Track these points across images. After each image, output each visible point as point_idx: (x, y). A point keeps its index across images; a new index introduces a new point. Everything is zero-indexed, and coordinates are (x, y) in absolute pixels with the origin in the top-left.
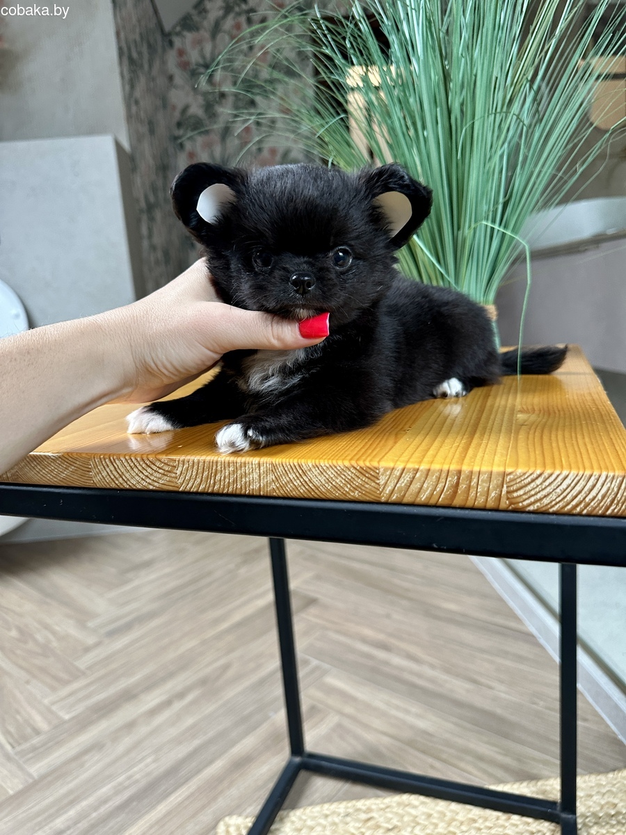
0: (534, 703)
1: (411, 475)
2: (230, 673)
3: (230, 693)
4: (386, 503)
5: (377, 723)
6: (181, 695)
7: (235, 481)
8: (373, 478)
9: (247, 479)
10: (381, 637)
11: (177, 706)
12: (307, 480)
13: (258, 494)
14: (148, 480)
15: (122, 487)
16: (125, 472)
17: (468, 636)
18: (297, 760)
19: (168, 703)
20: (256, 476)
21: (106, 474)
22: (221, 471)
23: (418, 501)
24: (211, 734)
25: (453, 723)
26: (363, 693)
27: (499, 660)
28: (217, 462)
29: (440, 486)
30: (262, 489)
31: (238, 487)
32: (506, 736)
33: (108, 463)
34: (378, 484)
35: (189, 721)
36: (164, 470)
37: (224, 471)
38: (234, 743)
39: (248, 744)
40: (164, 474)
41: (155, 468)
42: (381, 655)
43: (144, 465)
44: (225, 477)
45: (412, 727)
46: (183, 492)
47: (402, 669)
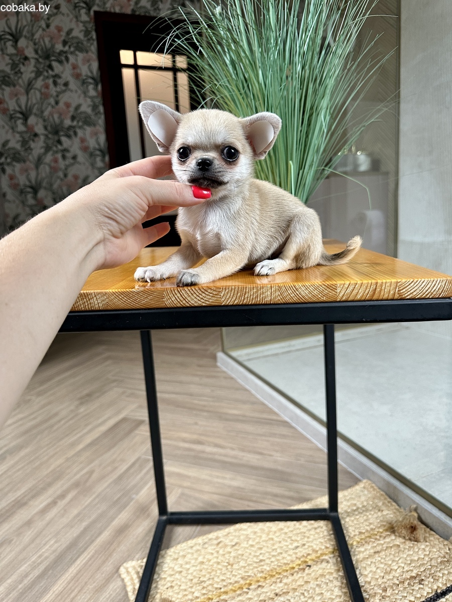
0: (299, 460)
1: (353, 286)
2: (95, 476)
3: (100, 488)
4: (340, 302)
5: (207, 488)
6: (62, 496)
7: (257, 297)
8: (334, 289)
9: (264, 295)
10: (195, 437)
11: (62, 504)
12: (298, 293)
13: (269, 303)
14: (202, 301)
15: (184, 305)
16: (187, 297)
17: (249, 428)
18: (164, 518)
19: (54, 503)
20: (269, 293)
21: (174, 298)
22: (249, 292)
23: (356, 299)
24: (93, 517)
25: (254, 479)
26: (193, 472)
27: (271, 439)
28: (246, 288)
29: (368, 290)
30: (272, 300)
31: (259, 300)
32: (288, 481)
33: (176, 292)
34: (336, 292)
35: (75, 512)
36: (213, 294)
37: (250, 293)
38: (113, 519)
39: (123, 517)
40: (213, 296)
41: (207, 293)
42: (199, 447)
43: (200, 292)
44: (250, 295)
45: (230, 487)
46: (224, 306)
47: (214, 454)
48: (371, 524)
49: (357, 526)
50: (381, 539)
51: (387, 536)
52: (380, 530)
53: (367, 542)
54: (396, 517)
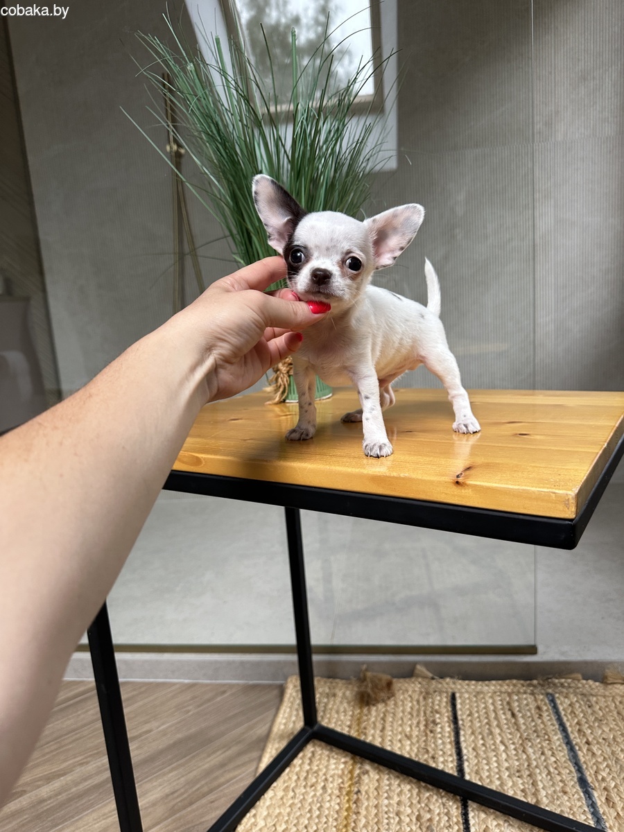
25: (170, 772)
32: (209, 741)
48: (345, 711)
49: (340, 723)
50: (369, 716)
51: (369, 711)
52: (359, 711)
53: (365, 728)
54: (352, 690)
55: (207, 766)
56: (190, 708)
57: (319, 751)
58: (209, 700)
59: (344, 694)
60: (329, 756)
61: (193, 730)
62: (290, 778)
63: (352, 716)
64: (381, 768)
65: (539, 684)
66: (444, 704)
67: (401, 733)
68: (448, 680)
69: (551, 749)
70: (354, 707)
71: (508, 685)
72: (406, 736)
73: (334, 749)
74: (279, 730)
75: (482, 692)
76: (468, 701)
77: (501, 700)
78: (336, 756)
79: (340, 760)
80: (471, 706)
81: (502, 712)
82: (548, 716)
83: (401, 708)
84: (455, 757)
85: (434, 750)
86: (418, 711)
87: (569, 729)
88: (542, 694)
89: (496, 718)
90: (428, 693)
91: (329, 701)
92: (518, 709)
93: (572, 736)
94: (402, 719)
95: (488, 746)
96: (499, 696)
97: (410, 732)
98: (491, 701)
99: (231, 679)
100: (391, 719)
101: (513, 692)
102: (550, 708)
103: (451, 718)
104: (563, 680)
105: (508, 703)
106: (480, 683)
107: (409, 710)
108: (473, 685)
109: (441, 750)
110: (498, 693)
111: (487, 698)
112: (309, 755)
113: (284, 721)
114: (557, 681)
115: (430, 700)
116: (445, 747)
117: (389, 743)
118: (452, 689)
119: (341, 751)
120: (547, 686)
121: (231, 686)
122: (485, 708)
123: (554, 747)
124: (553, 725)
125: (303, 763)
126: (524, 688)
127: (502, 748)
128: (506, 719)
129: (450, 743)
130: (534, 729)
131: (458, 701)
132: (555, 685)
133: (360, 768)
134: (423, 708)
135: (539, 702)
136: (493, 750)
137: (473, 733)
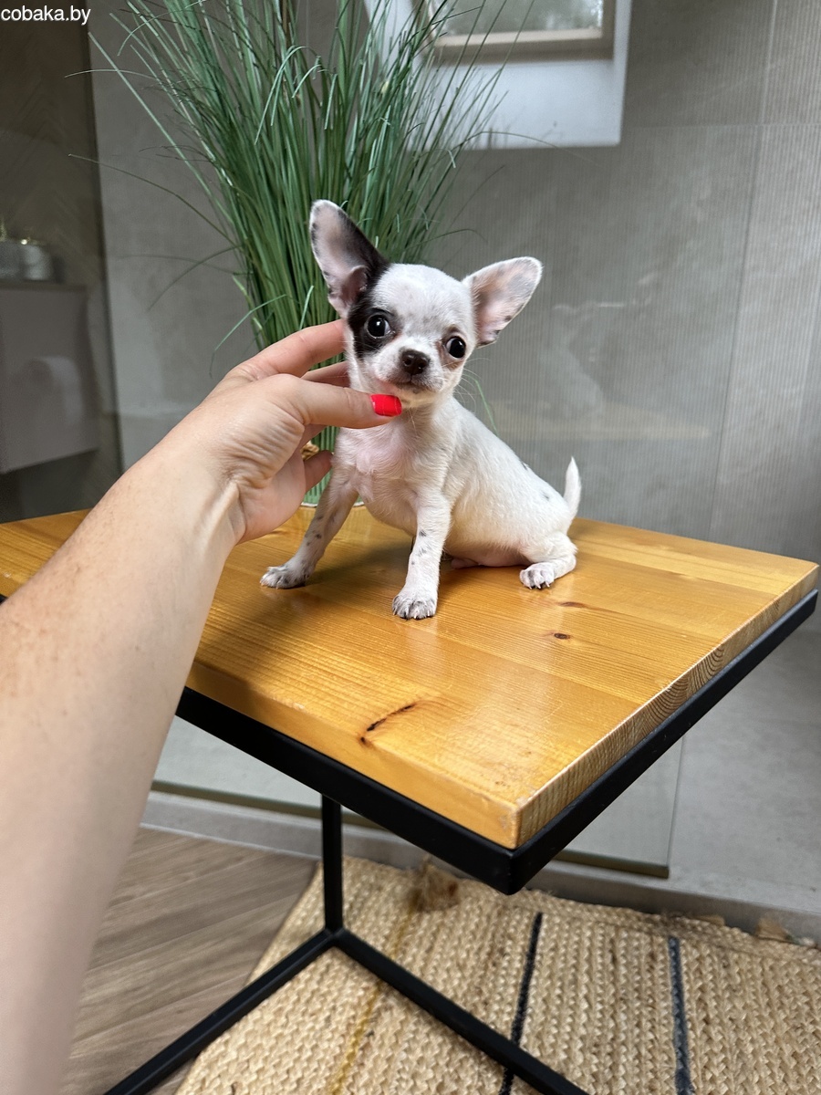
25: (141, 958)
32: (202, 925)
48: (387, 915)
49: (375, 930)
50: (417, 928)
51: (420, 920)
52: (405, 917)
53: (406, 944)
54: (405, 885)
55: (188, 959)
56: (191, 873)
57: (337, 965)
58: (218, 867)
59: (394, 888)
60: (347, 976)
61: (184, 907)
62: (287, 998)
63: (395, 923)
64: (412, 1005)
65: (662, 921)
66: (523, 927)
67: (452, 959)
68: (537, 893)
69: (652, 1021)
70: (401, 911)
71: (619, 915)
72: (458, 965)
73: (358, 967)
74: (293, 925)
75: (580, 919)
76: (557, 928)
77: (603, 935)
78: (355, 978)
79: (360, 984)
80: (559, 937)
81: (599, 952)
82: (662, 970)
83: (463, 923)
84: (516, 1008)
85: (490, 992)
86: (486, 931)
87: (687, 995)
88: (663, 936)
89: (589, 960)
90: (505, 907)
91: (370, 897)
92: (623, 952)
93: (687, 1006)
94: (459, 939)
95: (565, 999)
96: (602, 928)
97: (465, 960)
98: (588, 933)
99: (252, 842)
100: (444, 937)
101: (623, 927)
102: (669, 958)
103: (527, 950)
104: (697, 922)
105: (612, 941)
106: (581, 905)
107: (473, 927)
108: (570, 906)
109: (500, 994)
110: (602, 925)
111: (584, 930)
112: (322, 969)
113: (304, 914)
114: (687, 921)
115: (506, 918)
116: (505, 991)
117: (432, 971)
118: (539, 907)
119: (366, 971)
120: (672, 927)
121: (251, 852)
122: (577, 943)
123: (657, 1019)
124: (665, 985)
125: (310, 979)
126: (640, 924)
127: (585, 1006)
128: (603, 964)
129: (515, 986)
130: (636, 985)
131: (544, 926)
132: (683, 926)
133: (384, 1000)
134: (492, 928)
135: (655, 948)
136: (571, 1008)
137: (550, 977)
